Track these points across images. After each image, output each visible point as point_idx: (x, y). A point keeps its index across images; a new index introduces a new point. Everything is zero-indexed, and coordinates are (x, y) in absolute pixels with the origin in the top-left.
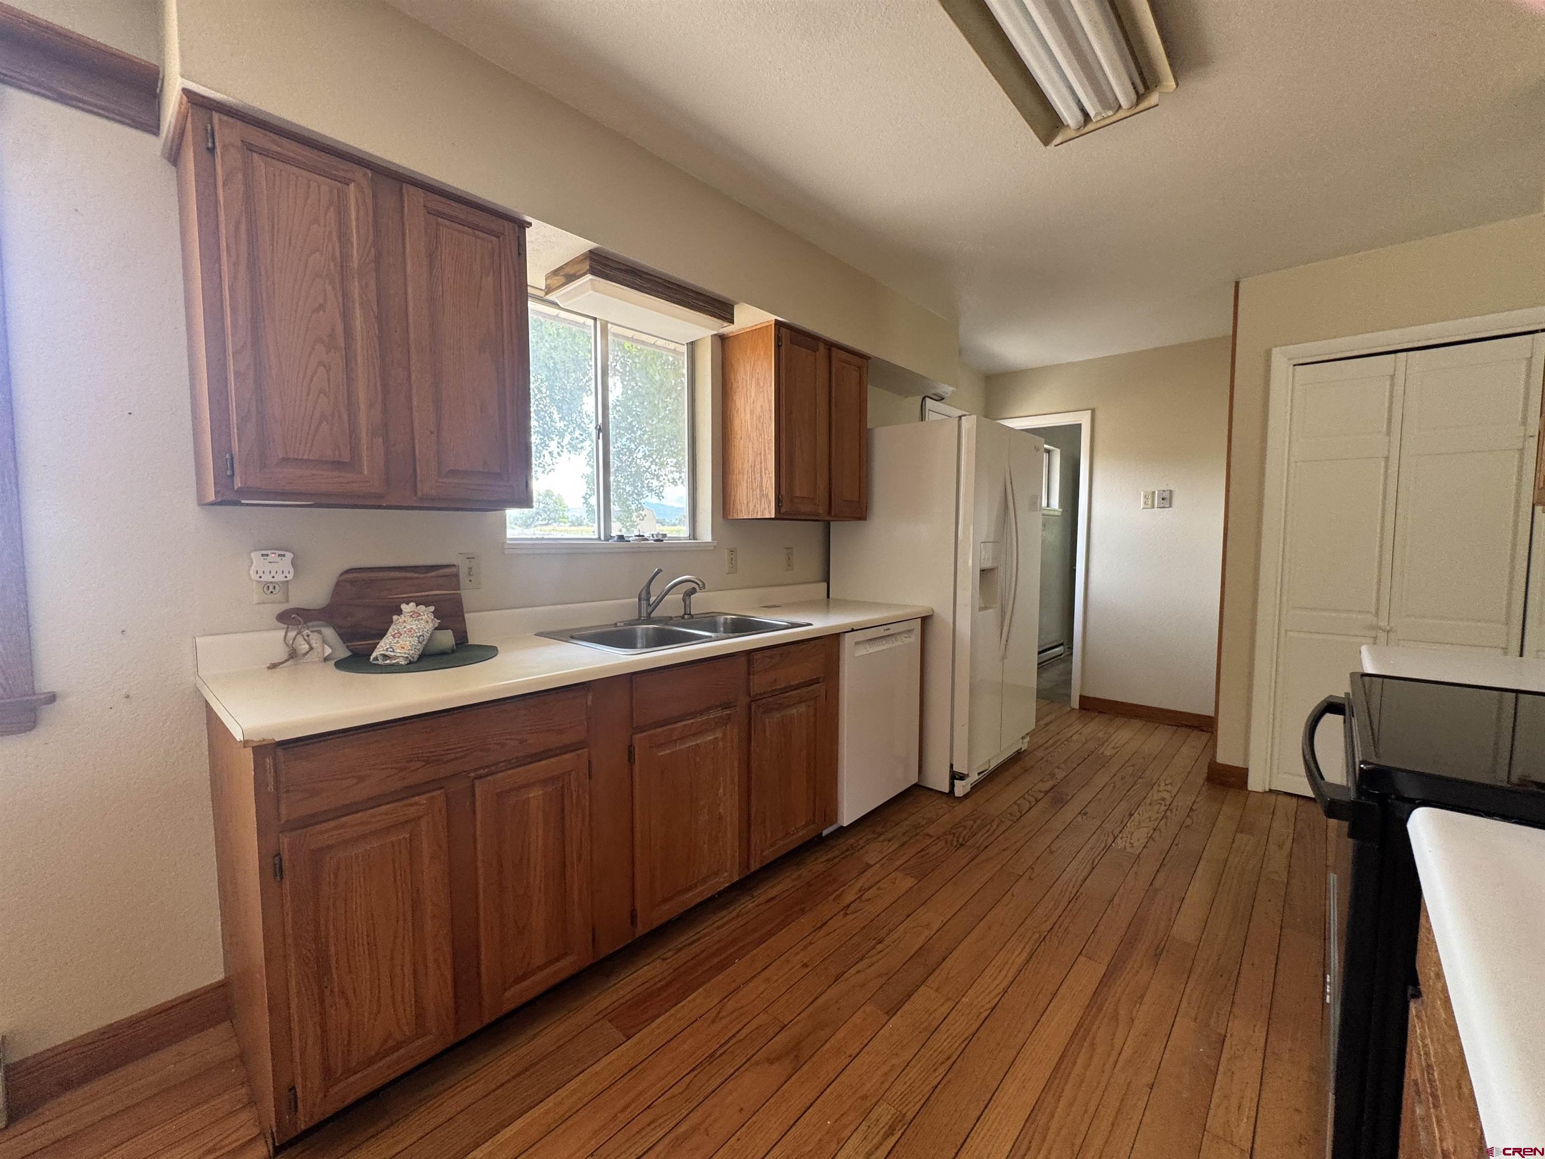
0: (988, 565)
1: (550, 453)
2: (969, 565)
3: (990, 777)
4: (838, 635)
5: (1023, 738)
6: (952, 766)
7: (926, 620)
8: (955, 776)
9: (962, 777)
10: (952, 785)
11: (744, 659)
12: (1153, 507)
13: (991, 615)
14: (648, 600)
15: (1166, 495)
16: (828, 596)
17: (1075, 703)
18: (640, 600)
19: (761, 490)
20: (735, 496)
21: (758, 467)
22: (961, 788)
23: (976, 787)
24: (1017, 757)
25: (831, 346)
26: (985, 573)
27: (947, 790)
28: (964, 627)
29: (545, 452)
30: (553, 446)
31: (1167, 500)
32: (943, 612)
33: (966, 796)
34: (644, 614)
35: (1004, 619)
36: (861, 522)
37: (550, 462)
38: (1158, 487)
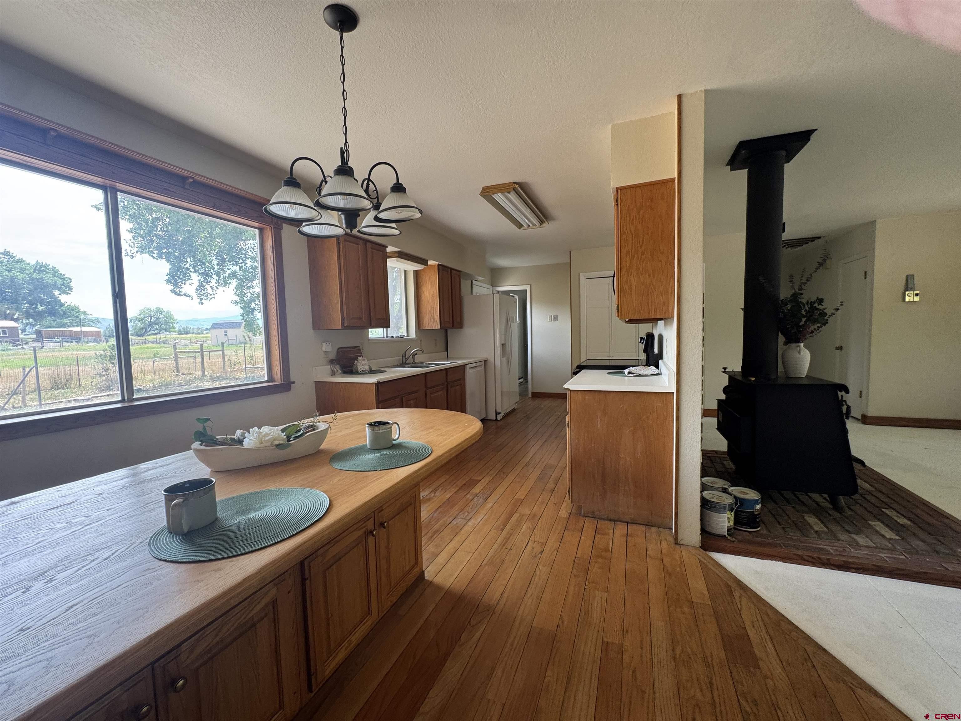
0: (503, 342)
1: (211, 287)
2: (498, 343)
3: (507, 415)
4: (464, 365)
5: (515, 404)
6: (496, 410)
7: (485, 361)
8: (497, 413)
9: (500, 413)
10: (496, 417)
11: (444, 372)
12: (552, 321)
13: (504, 359)
14: (405, 357)
15: (556, 317)
16: (448, 357)
17: (530, 395)
18: (402, 357)
19: (434, 319)
20: (423, 321)
21: (432, 311)
22: (499, 417)
23: (504, 417)
24: (514, 410)
25: (452, 269)
26: (503, 345)
27: (495, 419)
28: (498, 363)
29: (207, 286)
30: (213, 282)
31: (556, 318)
32: (491, 359)
33: (501, 420)
34: (404, 362)
35: (509, 362)
36: (460, 329)
37: (211, 293)
38: (553, 314)
